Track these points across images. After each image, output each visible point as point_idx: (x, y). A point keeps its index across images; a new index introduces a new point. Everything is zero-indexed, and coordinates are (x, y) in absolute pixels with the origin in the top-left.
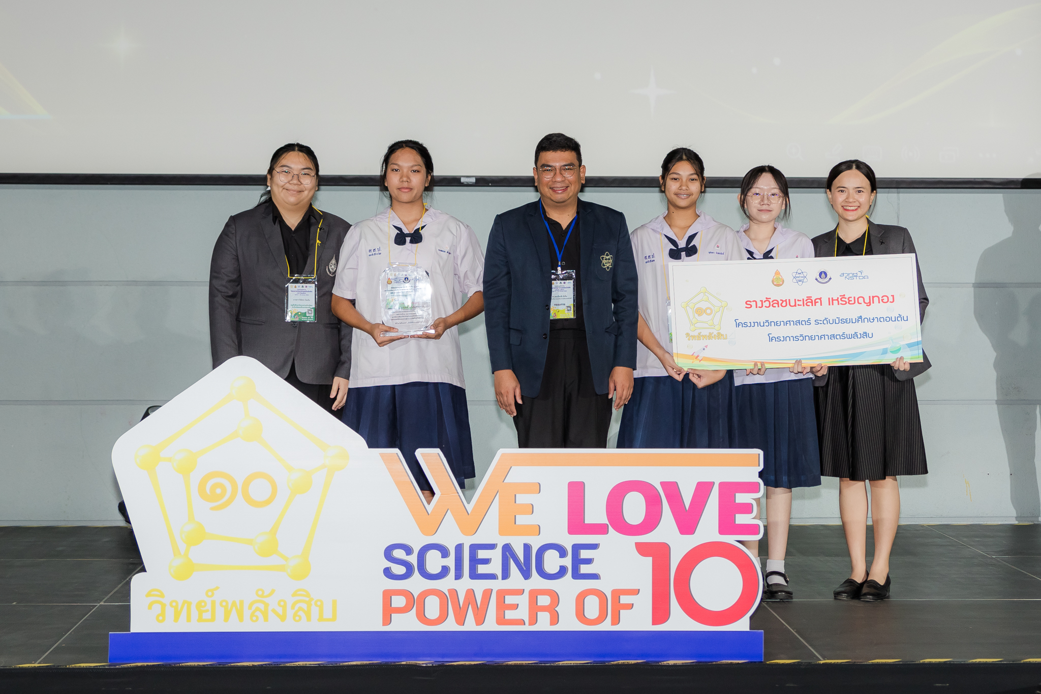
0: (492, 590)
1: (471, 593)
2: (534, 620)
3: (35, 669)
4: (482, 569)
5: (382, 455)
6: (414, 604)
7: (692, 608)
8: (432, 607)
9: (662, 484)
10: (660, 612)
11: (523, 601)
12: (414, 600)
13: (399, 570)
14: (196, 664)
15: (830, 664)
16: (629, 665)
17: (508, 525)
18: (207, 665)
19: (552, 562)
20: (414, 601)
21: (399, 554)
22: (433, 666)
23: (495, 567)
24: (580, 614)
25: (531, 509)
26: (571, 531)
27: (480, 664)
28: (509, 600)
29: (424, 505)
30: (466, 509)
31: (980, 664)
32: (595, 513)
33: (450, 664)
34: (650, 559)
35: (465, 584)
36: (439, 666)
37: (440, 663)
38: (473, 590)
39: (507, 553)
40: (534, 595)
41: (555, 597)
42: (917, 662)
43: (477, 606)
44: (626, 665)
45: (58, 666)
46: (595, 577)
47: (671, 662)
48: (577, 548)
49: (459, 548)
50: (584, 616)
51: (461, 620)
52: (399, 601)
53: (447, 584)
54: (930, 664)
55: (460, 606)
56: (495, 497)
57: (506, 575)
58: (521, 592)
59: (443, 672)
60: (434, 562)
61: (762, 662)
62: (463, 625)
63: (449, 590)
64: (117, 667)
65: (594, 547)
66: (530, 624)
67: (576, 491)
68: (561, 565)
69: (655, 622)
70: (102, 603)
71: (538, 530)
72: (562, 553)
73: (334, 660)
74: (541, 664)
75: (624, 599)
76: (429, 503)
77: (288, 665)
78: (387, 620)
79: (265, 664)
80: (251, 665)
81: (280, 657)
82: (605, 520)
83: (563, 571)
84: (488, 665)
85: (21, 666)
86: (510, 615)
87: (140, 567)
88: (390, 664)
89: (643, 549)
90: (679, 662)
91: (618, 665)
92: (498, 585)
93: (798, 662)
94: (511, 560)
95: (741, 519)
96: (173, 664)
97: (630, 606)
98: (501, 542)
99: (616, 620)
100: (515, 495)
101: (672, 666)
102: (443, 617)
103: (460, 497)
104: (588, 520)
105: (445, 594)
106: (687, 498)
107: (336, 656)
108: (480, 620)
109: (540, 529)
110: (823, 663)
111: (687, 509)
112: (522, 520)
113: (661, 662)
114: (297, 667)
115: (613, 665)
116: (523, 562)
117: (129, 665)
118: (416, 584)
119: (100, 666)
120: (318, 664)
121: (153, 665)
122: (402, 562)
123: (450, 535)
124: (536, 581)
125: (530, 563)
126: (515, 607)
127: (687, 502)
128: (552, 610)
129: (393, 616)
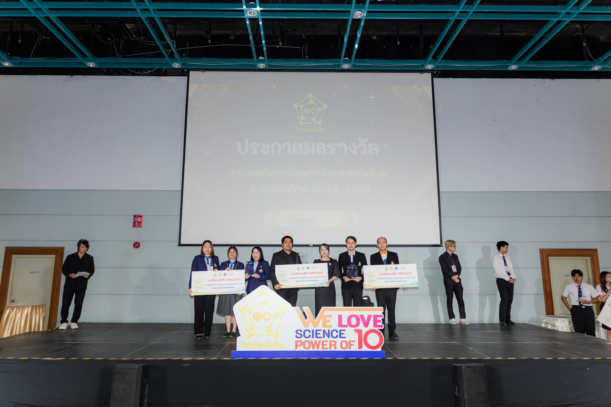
1: (316, 341)
2: (330, 348)
3: (214, 360)
4: (318, 336)
5: (295, 308)
8: (307, 345)
9: (360, 315)
10: (360, 346)
11: (328, 343)
13: (299, 336)
14: (252, 359)
15: (401, 359)
16: (353, 359)
17: (324, 325)
18: (254, 359)
21: (299, 332)
22: (307, 359)
23: (321, 335)
25: (329, 321)
27: (318, 359)
28: (325, 343)
31: (436, 359)
32: (345, 322)
33: (311, 358)
34: (358, 333)
35: (315, 339)
40: (331, 342)
41: (335, 342)
42: (422, 359)
45: (219, 359)
46: (345, 337)
47: (363, 358)
48: (340, 331)
49: (313, 331)
51: (313, 348)
52: (299, 343)
53: (310, 339)
54: (424, 359)
57: (324, 337)
58: (327, 341)
59: (309, 360)
60: (307, 334)
61: (384, 358)
63: (311, 341)
64: (233, 359)
65: (344, 330)
67: (340, 317)
69: (359, 349)
70: (231, 343)
71: (331, 326)
72: (337, 332)
74: (333, 359)
75: (352, 343)
76: (306, 320)
78: (296, 348)
79: (268, 359)
80: (265, 359)
82: (347, 324)
83: (337, 336)
84: (320, 359)
85: (211, 359)
86: (325, 347)
87: (239, 335)
88: (297, 359)
89: (356, 331)
90: (365, 358)
91: (350, 359)
93: (393, 359)
95: (379, 324)
96: (246, 358)
97: (353, 345)
98: (323, 329)
99: (350, 348)
102: (309, 347)
104: (343, 324)
106: (366, 319)
107: (285, 357)
108: (318, 348)
110: (399, 359)
112: (328, 324)
113: (361, 358)
114: (275, 359)
117: (236, 359)
118: (303, 339)
119: (229, 359)
120: (281, 359)
121: (242, 359)
122: (300, 334)
123: (311, 327)
124: (331, 339)
125: (329, 334)
126: (326, 345)
127: (366, 320)
128: (335, 345)
129: (298, 347)
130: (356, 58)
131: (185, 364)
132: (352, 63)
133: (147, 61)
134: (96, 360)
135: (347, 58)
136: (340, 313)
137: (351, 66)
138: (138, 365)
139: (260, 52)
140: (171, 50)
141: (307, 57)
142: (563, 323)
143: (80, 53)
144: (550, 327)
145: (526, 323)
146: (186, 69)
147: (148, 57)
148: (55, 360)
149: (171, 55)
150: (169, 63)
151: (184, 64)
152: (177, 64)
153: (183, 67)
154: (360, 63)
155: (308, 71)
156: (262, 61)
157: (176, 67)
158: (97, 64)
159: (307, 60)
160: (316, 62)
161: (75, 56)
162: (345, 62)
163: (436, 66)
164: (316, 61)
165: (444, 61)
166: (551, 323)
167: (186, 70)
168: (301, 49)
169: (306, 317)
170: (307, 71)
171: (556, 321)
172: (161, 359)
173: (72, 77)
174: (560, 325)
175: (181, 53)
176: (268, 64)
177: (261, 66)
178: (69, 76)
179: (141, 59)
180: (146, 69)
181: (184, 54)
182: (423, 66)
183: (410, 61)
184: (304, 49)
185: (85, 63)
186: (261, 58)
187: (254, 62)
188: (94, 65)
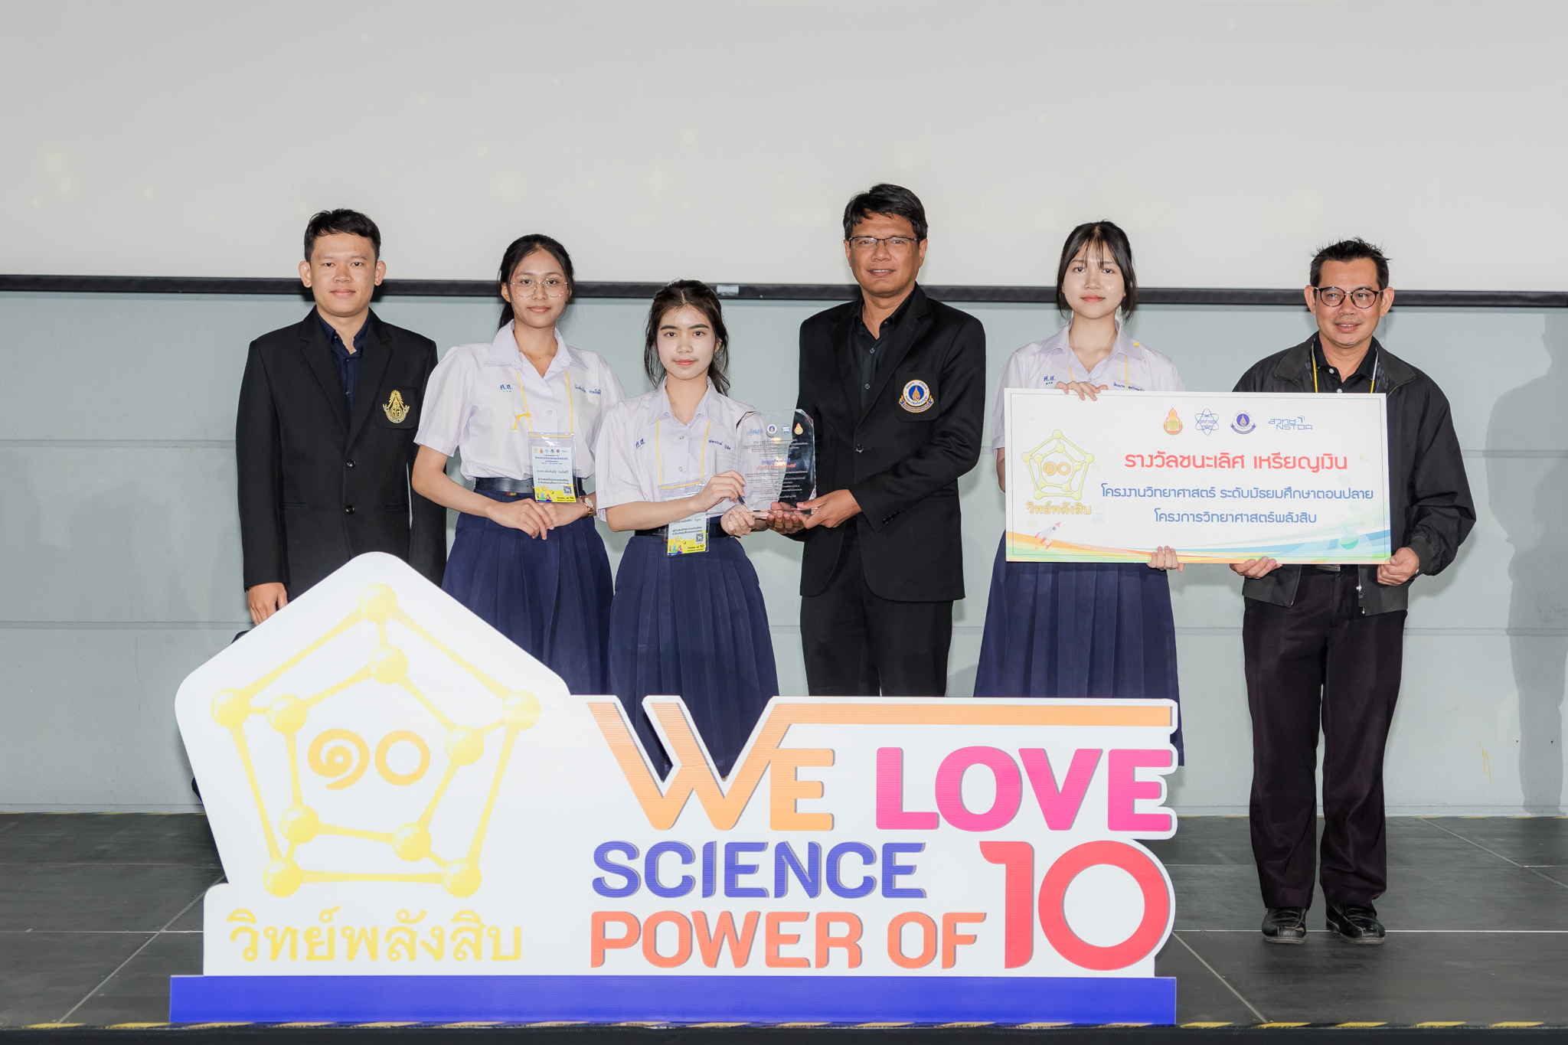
0: (760, 913)
1: (727, 918)
2: (823, 960)
3: (56, 1030)
4: (744, 881)
5: (591, 705)
6: (640, 935)
7: (1067, 943)
8: (668, 939)
9: (1023, 752)
10: (1018, 948)
11: (808, 930)
12: (640, 928)
13: (618, 882)
14: (304, 1024)
15: (1278, 1029)
16: (968, 1029)
17: (784, 814)
18: (321, 1026)
19: (852, 871)
20: (640, 930)
21: (616, 857)
22: (667, 1030)
23: (765, 878)
24: (895, 950)
25: (820, 789)
26: (881, 824)
27: (740, 1026)
28: (786, 928)
29: (656, 783)
30: (720, 788)
31: (1507, 1030)
32: (919, 796)
33: (695, 1026)
34: (1003, 867)
35: (719, 903)
36: (678, 1029)
37: (679, 1025)
38: (730, 913)
39: (783, 857)
40: (824, 920)
41: (856, 924)
42: (1411, 1027)
43: (737, 937)
44: (965, 1029)
45: (93, 1027)
46: (918, 893)
47: (1035, 1025)
48: (890, 849)
49: (709, 849)
50: (901, 953)
51: (711, 959)
52: (616, 930)
53: (690, 904)
54: (1432, 1030)
55: (710, 938)
56: (765, 771)
57: (781, 890)
58: (803, 917)
59: (684, 1038)
60: (671, 870)
61: (1173, 1026)
62: (715, 966)
63: (694, 914)
64: (183, 1028)
65: (917, 848)
66: (819, 965)
67: (890, 764)
68: (866, 875)
69: (1010, 963)
70: (163, 931)
71: (830, 822)
72: (868, 857)
73: (516, 1019)
74: (835, 1026)
75: (963, 929)
76: (663, 780)
77: (446, 1026)
78: (598, 958)
79: (411, 1026)
80: (389, 1027)
81: (434, 1013)
82: (932, 807)
83: (868, 884)
84: (753, 1029)
85: (35, 1026)
86: (786, 951)
87: (218, 875)
88: (602, 1026)
89: (992, 852)
90: (1047, 1025)
91: (952, 1030)
92: (768, 905)
93: (1229, 1026)
94: (790, 867)
95: (1143, 806)
96: (269, 1023)
97: (971, 939)
98: (773, 839)
99: (950, 960)
100: (796, 768)
101: (1035, 1031)
102: (684, 955)
103: (711, 770)
104: (910, 805)
105: (688, 920)
106: (1060, 774)
108: (741, 959)
109: (833, 820)
110: (1267, 1028)
111: (1060, 791)
112: (806, 806)
113: (1018, 1024)
114: (460, 1029)
115: (945, 1029)
116: (807, 870)
117: (201, 1026)
118: (643, 903)
119: (156, 1027)
120: (492, 1026)
121: (239, 1026)
122: (621, 869)
123: (696, 829)
124: (828, 900)
125: (816, 872)
126: (795, 939)
127: (1060, 779)
128: (852, 945)
129: (608, 951)
136: (890, 735)
169: (662, 762)
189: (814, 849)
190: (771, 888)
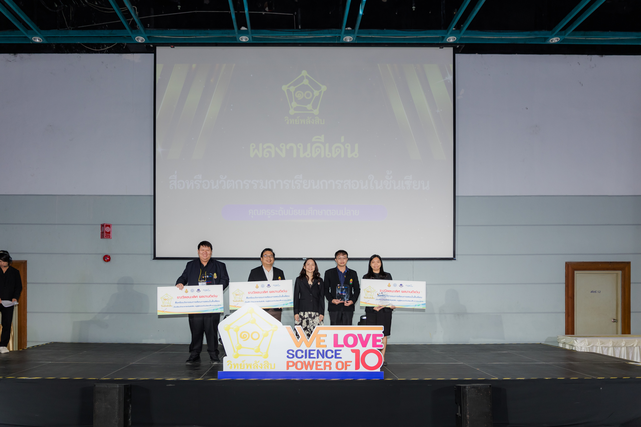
0: (314, 361)
1: (309, 362)
4: (312, 356)
5: (286, 327)
7: (365, 365)
8: (299, 365)
9: (358, 335)
10: (357, 366)
11: (322, 364)
12: (295, 363)
13: (291, 356)
17: (318, 345)
19: (330, 354)
21: (291, 352)
23: (315, 355)
24: (337, 367)
25: (324, 341)
26: (335, 346)
28: (319, 364)
29: (297, 340)
32: (341, 341)
33: (304, 380)
34: (355, 353)
35: (308, 360)
37: (301, 379)
38: (309, 361)
40: (325, 362)
41: (330, 363)
43: (311, 365)
44: (348, 380)
46: (341, 358)
48: (336, 351)
49: (306, 351)
51: (306, 369)
52: (291, 364)
53: (303, 359)
55: (306, 365)
56: (315, 337)
57: (318, 357)
58: (322, 362)
59: (302, 382)
60: (300, 354)
61: (384, 379)
62: (307, 370)
63: (303, 361)
65: (340, 350)
66: (324, 370)
67: (336, 337)
71: (326, 346)
72: (332, 352)
73: (274, 378)
74: (327, 380)
75: (348, 363)
77: (263, 380)
78: (288, 369)
79: (257, 380)
80: (253, 380)
81: (261, 377)
82: (343, 343)
83: (332, 356)
84: (313, 380)
86: (319, 367)
88: (289, 380)
89: (353, 351)
94: (319, 353)
95: (378, 343)
98: (317, 349)
99: (346, 369)
100: (320, 338)
102: (302, 368)
104: (339, 343)
105: (302, 362)
106: (364, 339)
108: (311, 369)
109: (326, 345)
110: (399, 380)
111: (364, 341)
112: (322, 343)
116: (322, 354)
118: (295, 360)
122: (291, 354)
123: (304, 347)
124: (326, 359)
125: (324, 354)
126: (320, 365)
128: (330, 366)
129: (289, 367)
130: (360, 28)
131: (169, 384)
132: (356, 35)
133: (104, 34)
134: (75, 379)
135: (349, 28)
136: (336, 332)
137: (355, 39)
138: (119, 385)
139: (241, 22)
140: (132, 19)
141: (300, 26)
142: (582, 343)
143: (23, 24)
144: (567, 347)
145: (542, 343)
146: (151, 44)
147: (104, 29)
148: (31, 379)
149: (133, 26)
150: (130, 36)
151: (149, 37)
152: (141, 38)
153: (148, 42)
154: (366, 35)
155: (301, 45)
156: (244, 33)
157: (140, 41)
158: (43, 38)
159: (300, 30)
160: (311, 34)
161: (18, 29)
162: (347, 33)
163: (459, 38)
164: (311, 32)
165: (469, 31)
166: (569, 344)
167: (152, 46)
168: (293, 16)
170: (299, 45)
171: (575, 341)
172: (143, 379)
173: (16, 55)
174: (579, 345)
175: (145, 23)
176: (252, 37)
177: (244, 39)
178: (11, 54)
179: (96, 31)
180: (103, 44)
181: (149, 25)
182: (443, 38)
183: (428, 31)
184: (297, 16)
185: (30, 38)
186: (243, 28)
187: (235, 33)
188: (40, 40)
189: (323, 351)
190: (316, 357)
